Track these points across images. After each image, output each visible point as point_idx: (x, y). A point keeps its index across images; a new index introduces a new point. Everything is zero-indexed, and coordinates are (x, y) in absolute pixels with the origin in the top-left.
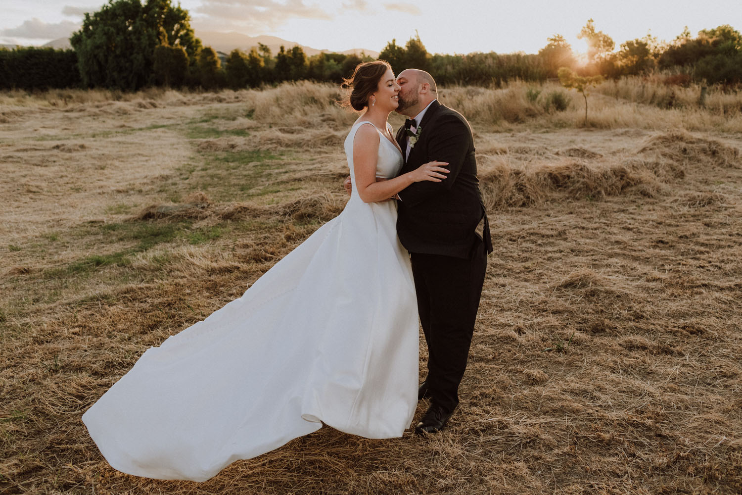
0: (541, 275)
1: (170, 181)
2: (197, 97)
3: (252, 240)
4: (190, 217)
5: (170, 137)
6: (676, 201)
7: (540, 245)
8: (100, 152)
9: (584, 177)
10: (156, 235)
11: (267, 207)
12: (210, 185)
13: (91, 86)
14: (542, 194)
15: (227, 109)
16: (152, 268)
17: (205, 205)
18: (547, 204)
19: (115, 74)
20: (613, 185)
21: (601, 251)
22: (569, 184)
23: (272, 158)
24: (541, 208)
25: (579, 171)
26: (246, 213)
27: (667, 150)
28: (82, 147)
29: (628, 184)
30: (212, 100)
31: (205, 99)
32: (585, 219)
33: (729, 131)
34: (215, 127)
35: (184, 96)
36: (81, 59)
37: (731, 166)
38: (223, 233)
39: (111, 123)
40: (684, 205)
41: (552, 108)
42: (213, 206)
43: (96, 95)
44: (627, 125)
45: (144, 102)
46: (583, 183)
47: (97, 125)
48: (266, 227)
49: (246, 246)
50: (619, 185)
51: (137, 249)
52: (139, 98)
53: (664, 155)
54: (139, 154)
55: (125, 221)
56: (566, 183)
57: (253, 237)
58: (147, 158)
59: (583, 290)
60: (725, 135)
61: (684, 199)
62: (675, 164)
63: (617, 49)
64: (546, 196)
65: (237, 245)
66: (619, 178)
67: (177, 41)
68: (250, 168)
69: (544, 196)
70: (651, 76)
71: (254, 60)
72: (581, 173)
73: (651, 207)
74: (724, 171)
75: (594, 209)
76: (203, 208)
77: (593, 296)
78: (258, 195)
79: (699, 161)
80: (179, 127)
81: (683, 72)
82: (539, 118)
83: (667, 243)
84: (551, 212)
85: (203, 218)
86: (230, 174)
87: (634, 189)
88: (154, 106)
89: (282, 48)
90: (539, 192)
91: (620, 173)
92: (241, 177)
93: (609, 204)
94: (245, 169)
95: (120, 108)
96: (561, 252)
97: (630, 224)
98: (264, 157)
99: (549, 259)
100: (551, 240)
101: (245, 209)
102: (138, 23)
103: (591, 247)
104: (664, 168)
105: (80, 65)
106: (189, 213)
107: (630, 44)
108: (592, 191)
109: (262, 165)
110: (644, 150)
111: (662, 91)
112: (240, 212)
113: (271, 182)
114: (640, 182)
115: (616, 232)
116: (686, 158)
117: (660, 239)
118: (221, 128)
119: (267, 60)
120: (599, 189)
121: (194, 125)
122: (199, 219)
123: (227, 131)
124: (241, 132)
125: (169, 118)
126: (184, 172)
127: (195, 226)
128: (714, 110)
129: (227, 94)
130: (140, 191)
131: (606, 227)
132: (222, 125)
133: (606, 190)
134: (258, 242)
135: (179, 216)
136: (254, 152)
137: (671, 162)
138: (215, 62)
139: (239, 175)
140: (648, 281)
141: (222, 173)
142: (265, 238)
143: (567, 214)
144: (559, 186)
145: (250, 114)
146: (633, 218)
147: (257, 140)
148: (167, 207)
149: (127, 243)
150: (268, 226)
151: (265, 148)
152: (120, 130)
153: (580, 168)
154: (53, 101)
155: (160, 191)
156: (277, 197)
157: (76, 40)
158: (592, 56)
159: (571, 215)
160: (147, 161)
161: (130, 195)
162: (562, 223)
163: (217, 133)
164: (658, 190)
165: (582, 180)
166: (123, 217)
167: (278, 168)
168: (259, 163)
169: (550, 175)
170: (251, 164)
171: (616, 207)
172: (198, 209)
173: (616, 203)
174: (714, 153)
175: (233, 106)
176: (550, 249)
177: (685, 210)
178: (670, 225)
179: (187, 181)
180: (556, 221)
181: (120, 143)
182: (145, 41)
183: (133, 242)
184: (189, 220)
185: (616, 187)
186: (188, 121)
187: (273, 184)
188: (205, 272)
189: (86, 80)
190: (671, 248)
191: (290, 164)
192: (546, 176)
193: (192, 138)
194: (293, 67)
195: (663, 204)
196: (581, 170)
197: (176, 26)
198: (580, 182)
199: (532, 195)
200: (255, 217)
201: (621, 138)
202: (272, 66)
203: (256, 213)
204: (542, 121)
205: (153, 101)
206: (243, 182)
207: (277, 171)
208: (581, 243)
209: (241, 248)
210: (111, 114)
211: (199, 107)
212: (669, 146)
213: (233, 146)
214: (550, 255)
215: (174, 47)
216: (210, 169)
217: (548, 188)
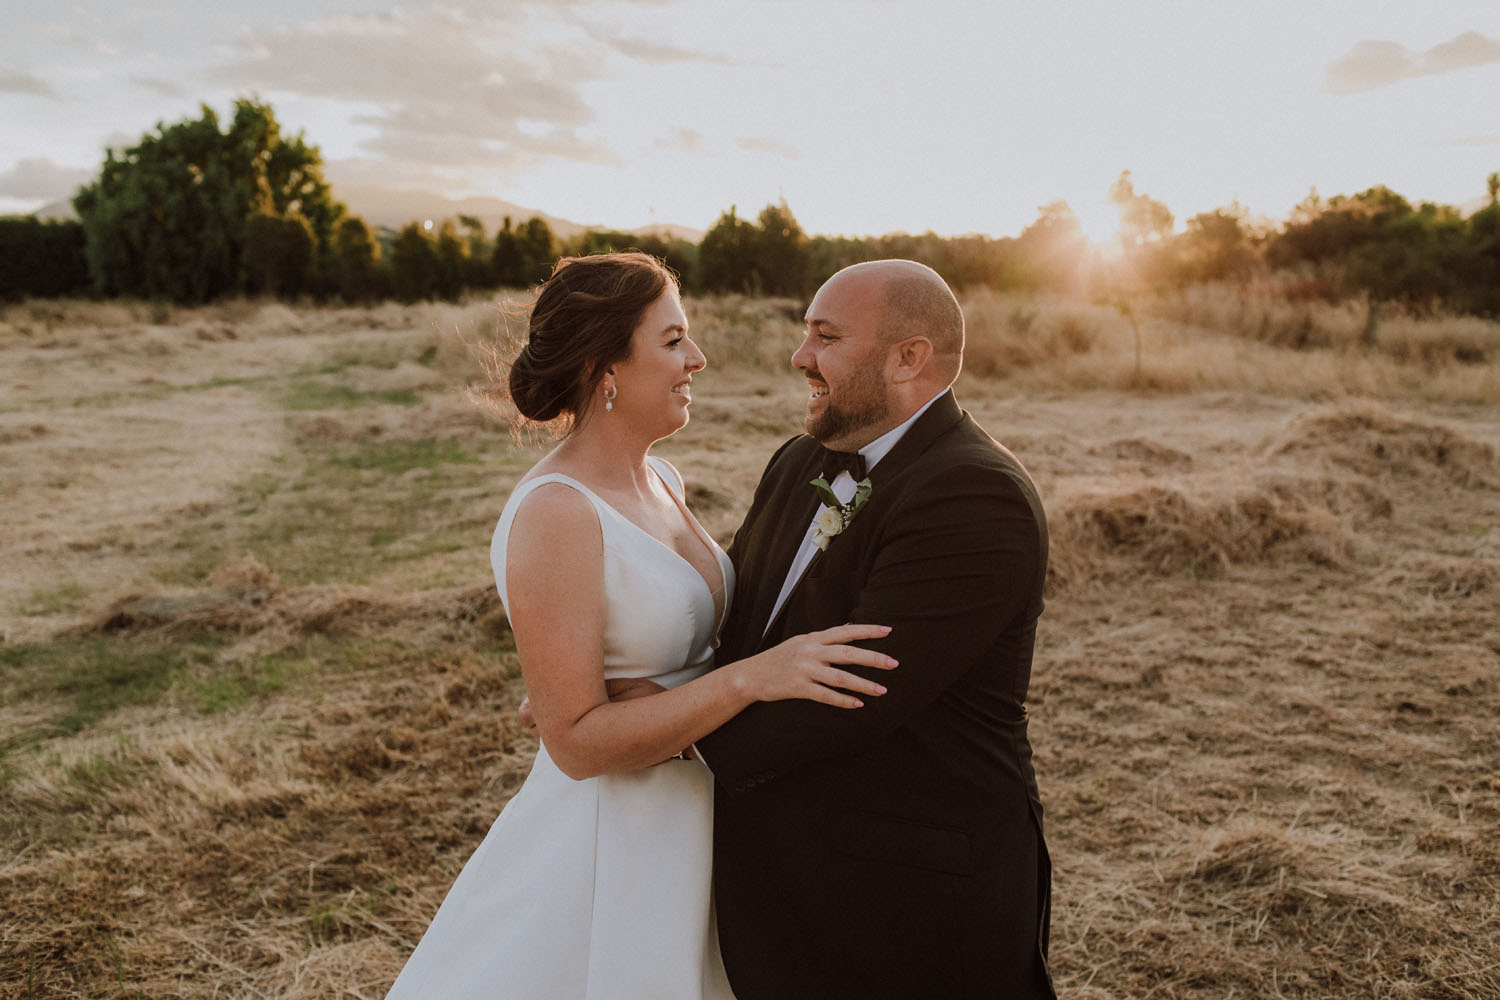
0: (1127, 826)
1: (210, 519)
2: (328, 316)
3: (364, 698)
4: (221, 628)
5: (244, 407)
6: (1399, 580)
7: (1102, 716)
8: (75, 443)
9: (1176, 520)
10: (119, 681)
11: (417, 597)
12: (301, 528)
13: (111, 293)
14: (1081, 561)
15: (384, 345)
16: (63, 802)
17: (263, 595)
18: (1096, 589)
19: (164, 270)
20: (1245, 537)
21: (1266, 737)
22: (1143, 537)
23: (459, 458)
24: (1083, 598)
25: (1164, 507)
26: (364, 616)
27: (1341, 450)
28: (39, 431)
29: (1277, 536)
30: (356, 324)
31: (341, 321)
32: (1195, 630)
33: (1440, 399)
34: (348, 383)
35: (301, 316)
36: (94, 240)
37: (1482, 485)
38: (294, 675)
39: (125, 373)
40: (1423, 591)
41: (1064, 348)
42: (283, 596)
43: (115, 312)
44: (1223, 384)
45: (209, 328)
46: (1177, 535)
47: (92, 380)
48: (406, 659)
49: (344, 719)
50: (1257, 537)
51: (51, 728)
52: (199, 320)
53: (1340, 461)
54: (162, 449)
55: (59, 636)
56: (1136, 535)
57: (366, 688)
58: (176, 458)
59: (1261, 893)
60: (1435, 407)
61: (1419, 575)
62: (1369, 483)
63: (1180, 228)
64: (1092, 567)
65: (321, 717)
66: (1255, 522)
67: (295, 206)
68: (403, 485)
69: (1086, 568)
70: (1257, 283)
71: (449, 244)
72: (1168, 509)
73: (1345, 597)
74: (1471, 496)
75: (1211, 602)
76: (256, 602)
77: (1293, 910)
78: (411, 556)
79: (1414, 473)
80: (270, 384)
81: (1319, 276)
82: (1037, 368)
83: (1426, 711)
84: (1112, 611)
85: (253, 630)
86: (356, 500)
87: (1292, 546)
88: (231, 336)
89: (507, 222)
90: (1074, 556)
91: (1258, 512)
92: (379, 507)
93: (1243, 587)
94: (393, 487)
95: (153, 342)
96: (1162, 740)
97: (1310, 648)
98: (443, 457)
99: (1138, 766)
100: (1129, 700)
101: (361, 605)
102: (213, 169)
103: (1237, 726)
104: (1347, 494)
105: (92, 251)
106: (221, 617)
107: (1202, 219)
108: (1196, 554)
109: (433, 478)
110: (1288, 448)
111: (1282, 314)
112: (347, 613)
113: (446, 522)
114: (1301, 530)
115: (1284, 673)
116: (1385, 467)
117: (1404, 699)
118: (362, 387)
119: (477, 245)
120: (1213, 548)
121: (305, 380)
122: (242, 630)
123: (372, 394)
124: (403, 396)
125: (254, 364)
126: (250, 494)
127: (225, 655)
128: (1400, 353)
129: (391, 311)
130: (129, 548)
131: (1255, 659)
132: (364, 379)
133: (1228, 550)
134: (378, 704)
135: (193, 623)
136: (421, 444)
137: (1357, 479)
138: (368, 248)
139: (376, 503)
140: (1422, 848)
141: (338, 496)
142: (399, 691)
143: (1147, 616)
144: (1118, 542)
145: (428, 356)
146: (1311, 631)
147: (432, 416)
148: (164, 601)
149: (36, 707)
150: (412, 652)
151: (445, 434)
152: (141, 389)
153: (1165, 498)
154: (22, 324)
155: (179, 546)
156: (453, 562)
157: (85, 201)
158: (1128, 242)
159: (1158, 620)
160: (173, 466)
161: (100, 557)
162: (1143, 644)
163: (350, 396)
164: (1350, 551)
165: (1172, 527)
166: (56, 623)
167: (469, 485)
168: (425, 472)
169: (1098, 515)
170: (409, 475)
171: (1262, 596)
172: (242, 605)
173: (1256, 583)
174: (1442, 455)
175: (397, 337)
176: (1131, 731)
177: (1427, 605)
178: (1409, 652)
179: (249, 520)
180: (1127, 639)
181: (129, 420)
182: (228, 204)
183: (54, 703)
184: (218, 635)
185: (1253, 543)
186: (294, 370)
187: (451, 528)
188: (206, 815)
189: (100, 281)
190: (1443, 728)
191: (496, 474)
192: (1089, 517)
193: (294, 408)
194: (527, 258)
195: (1369, 587)
196: (1169, 502)
197: (295, 176)
198: (1169, 534)
199: (1059, 566)
200: (385, 624)
201: (1216, 413)
202: (487, 257)
203: (387, 617)
204: (1042, 374)
205: (228, 326)
206: (380, 522)
207: (464, 492)
208: (1209, 712)
209: (329, 724)
210: (131, 353)
211: (326, 340)
212: (1344, 440)
213: (376, 431)
214: (1137, 754)
215: (287, 217)
216: (313, 485)
217: (1094, 547)
